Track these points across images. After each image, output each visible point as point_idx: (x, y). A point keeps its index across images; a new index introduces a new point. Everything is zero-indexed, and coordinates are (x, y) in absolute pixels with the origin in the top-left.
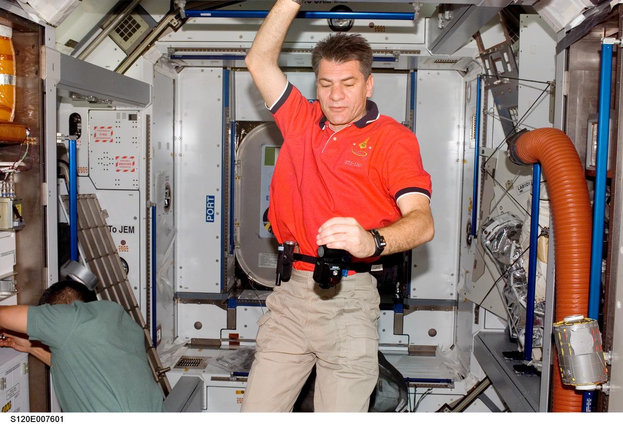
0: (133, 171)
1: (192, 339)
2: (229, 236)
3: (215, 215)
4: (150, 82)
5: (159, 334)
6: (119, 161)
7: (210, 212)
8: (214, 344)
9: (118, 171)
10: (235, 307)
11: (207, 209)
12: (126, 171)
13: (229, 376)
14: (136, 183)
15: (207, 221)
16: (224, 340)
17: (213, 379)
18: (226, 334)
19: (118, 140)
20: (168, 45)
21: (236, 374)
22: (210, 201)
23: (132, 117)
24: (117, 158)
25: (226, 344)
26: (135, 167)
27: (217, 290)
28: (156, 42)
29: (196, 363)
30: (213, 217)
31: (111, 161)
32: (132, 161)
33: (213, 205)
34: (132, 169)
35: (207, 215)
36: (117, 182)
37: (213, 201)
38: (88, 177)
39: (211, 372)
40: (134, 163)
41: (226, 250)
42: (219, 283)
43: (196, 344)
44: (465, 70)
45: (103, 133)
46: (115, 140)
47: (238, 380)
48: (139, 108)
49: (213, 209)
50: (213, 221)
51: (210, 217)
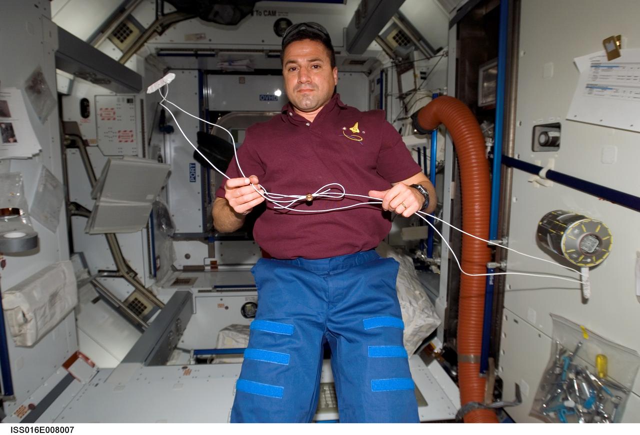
0: (132, 141)
1: (184, 266)
2: (207, 192)
3: (197, 178)
4: (142, 73)
5: (158, 262)
6: (121, 134)
7: (193, 175)
8: (200, 269)
9: (120, 141)
10: (214, 242)
11: (190, 172)
12: (126, 141)
13: (211, 289)
14: (135, 150)
15: (191, 181)
16: (207, 265)
17: (200, 291)
18: (208, 261)
19: (119, 118)
20: (155, 46)
21: (216, 287)
22: (193, 167)
23: (129, 101)
24: (119, 132)
25: (208, 268)
26: (134, 138)
27: (200, 230)
28: (146, 44)
29: (187, 282)
30: (195, 178)
31: (115, 134)
32: (130, 134)
33: (195, 170)
34: (131, 140)
35: (191, 177)
36: (120, 150)
37: (195, 167)
38: (97, 148)
39: (197, 287)
40: (132, 136)
41: (205, 202)
42: (202, 225)
43: (187, 269)
44: (369, 72)
45: (107, 113)
46: (117, 118)
47: (218, 291)
48: (135, 94)
49: (195, 172)
50: (195, 182)
51: (193, 178)
